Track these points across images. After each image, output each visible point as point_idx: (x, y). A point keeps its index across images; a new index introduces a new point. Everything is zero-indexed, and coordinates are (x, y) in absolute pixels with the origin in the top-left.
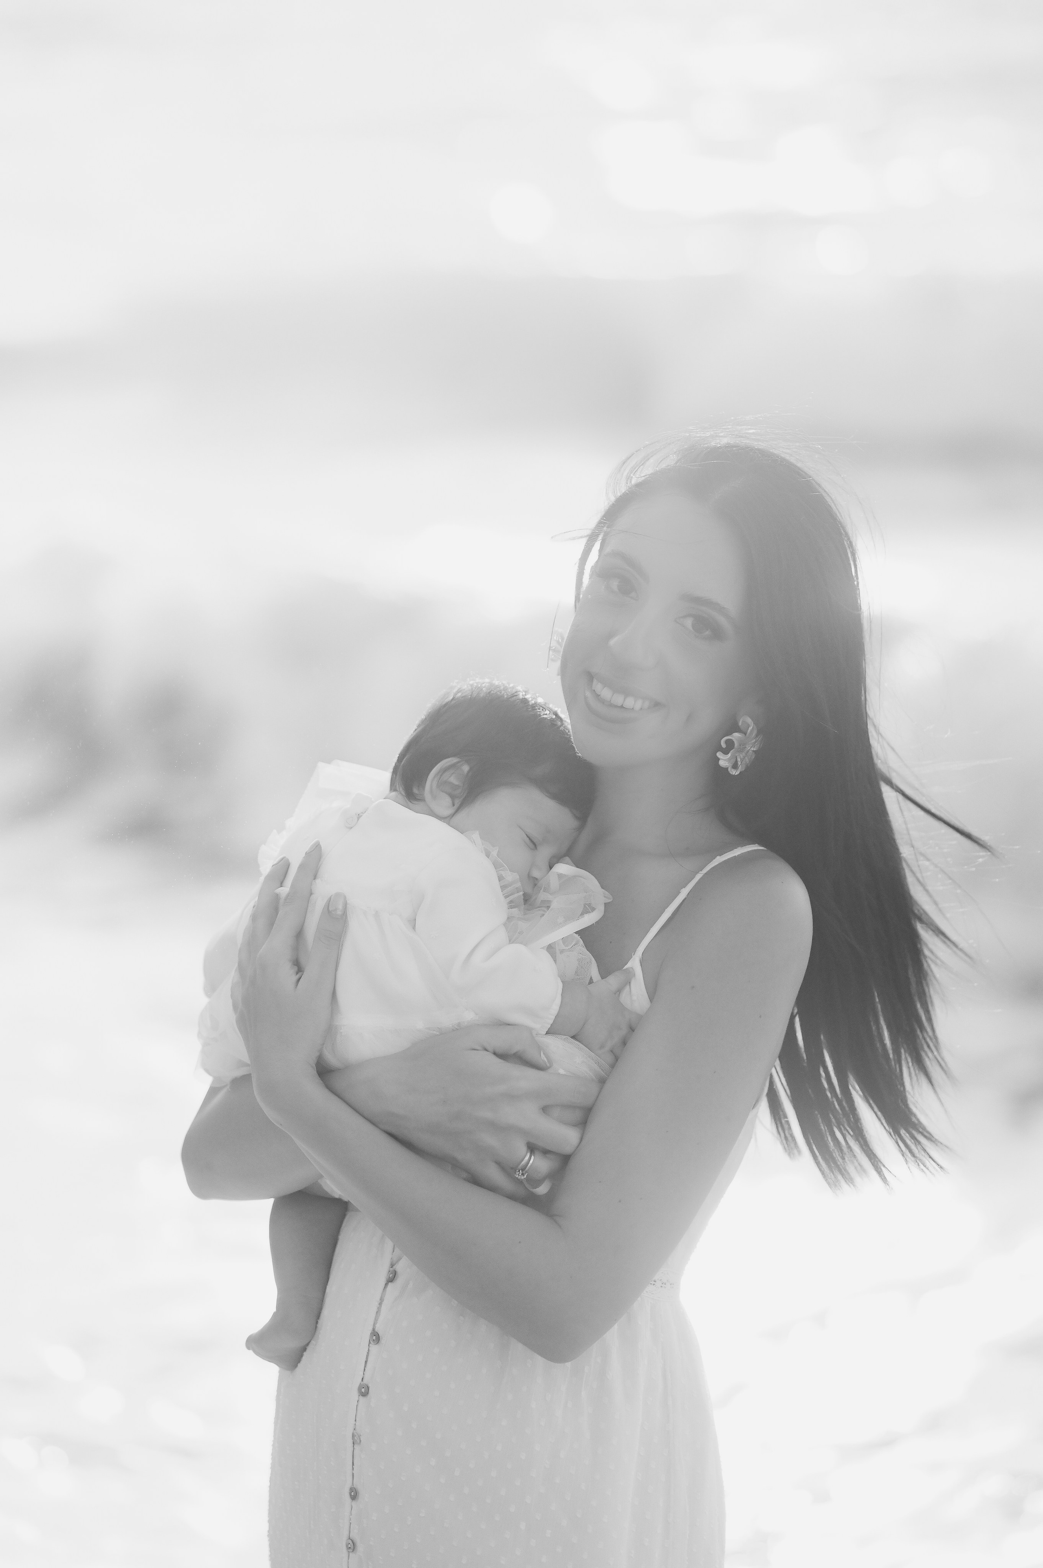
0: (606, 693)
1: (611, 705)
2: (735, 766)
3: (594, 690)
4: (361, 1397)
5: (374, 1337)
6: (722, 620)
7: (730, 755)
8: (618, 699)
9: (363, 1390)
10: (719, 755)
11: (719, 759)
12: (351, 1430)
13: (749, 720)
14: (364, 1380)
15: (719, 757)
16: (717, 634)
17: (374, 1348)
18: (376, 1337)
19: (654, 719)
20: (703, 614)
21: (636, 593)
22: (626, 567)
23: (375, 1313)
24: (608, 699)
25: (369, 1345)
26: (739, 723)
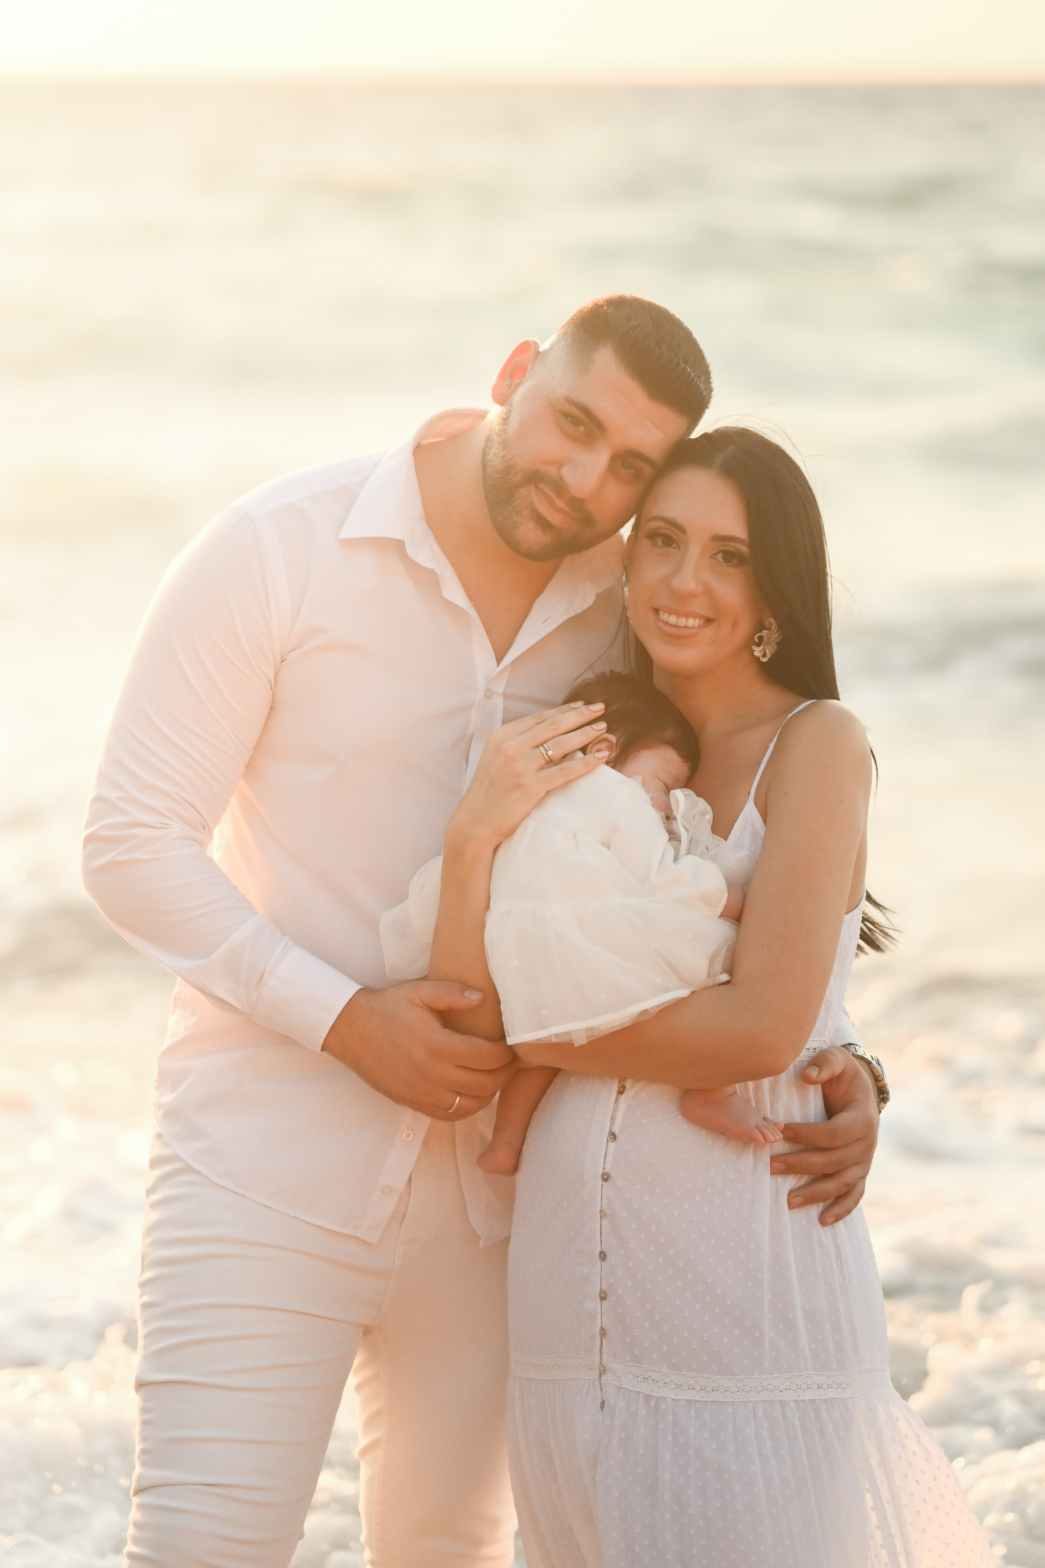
0: (672, 619)
1: (676, 626)
2: (764, 656)
3: (662, 620)
4: (604, 1182)
5: (612, 1136)
6: (740, 548)
7: (761, 647)
8: (682, 621)
9: (605, 1177)
10: (754, 647)
11: (754, 651)
12: (599, 1208)
13: (772, 620)
14: (605, 1169)
15: (754, 649)
16: (741, 560)
17: (612, 1145)
18: (613, 1136)
19: (709, 632)
20: (728, 548)
21: (677, 544)
22: (667, 526)
23: (611, 1118)
24: (675, 624)
25: (607, 1143)
26: (766, 623)
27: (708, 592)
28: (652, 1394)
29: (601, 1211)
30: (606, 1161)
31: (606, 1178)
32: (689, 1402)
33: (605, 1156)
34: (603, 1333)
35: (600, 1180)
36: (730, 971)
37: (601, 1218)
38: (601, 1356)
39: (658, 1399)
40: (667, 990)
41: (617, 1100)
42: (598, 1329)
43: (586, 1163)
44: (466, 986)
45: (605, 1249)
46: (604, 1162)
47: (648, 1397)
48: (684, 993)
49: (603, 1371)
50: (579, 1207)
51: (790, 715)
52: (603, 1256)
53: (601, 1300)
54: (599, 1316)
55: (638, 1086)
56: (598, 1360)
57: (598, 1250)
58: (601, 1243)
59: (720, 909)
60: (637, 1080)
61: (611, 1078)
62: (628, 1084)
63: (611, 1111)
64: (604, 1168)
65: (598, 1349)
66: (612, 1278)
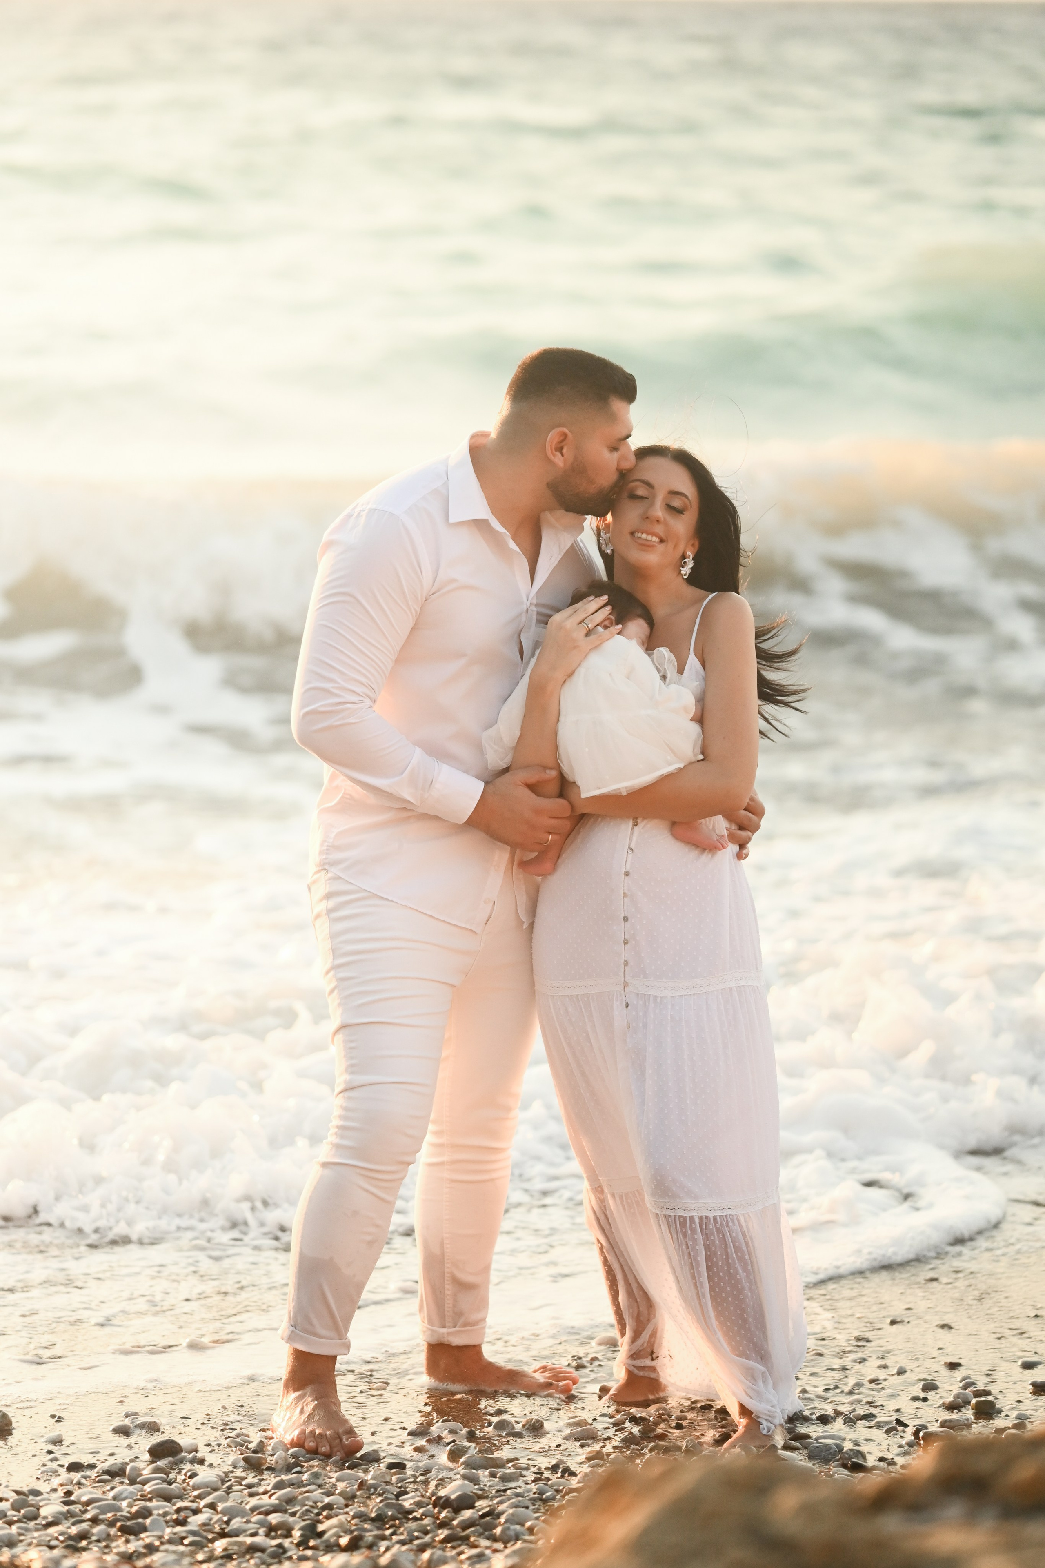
0: (644, 536)
1: (646, 540)
2: (686, 574)
3: (637, 537)
4: (625, 877)
5: (630, 850)
7: (685, 568)
8: (650, 538)
9: (626, 873)
12: (622, 892)
13: (690, 553)
14: (627, 869)
17: (630, 855)
19: (662, 547)
23: (630, 840)
24: (645, 538)
25: (627, 854)
26: (687, 554)
28: (657, 995)
29: (624, 894)
32: (681, 996)
33: (626, 861)
34: (626, 963)
35: (623, 876)
36: (703, 753)
37: (624, 897)
38: (624, 977)
39: (662, 997)
40: (670, 764)
41: (632, 829)
42: (623, 961)
43: (617, 867)
44: (545, 768)
45: (627, 915)
46: (626, 865)
47: (655, 997)
48: (682, 766)
49: (626, 985)
50: (608, 892)
51: (705, 603)
52: (626, 919)
53: (625, 945)
54: (624, 954)
55: (645, 821)
56: (623, 979)
57: (623, 916)
58: (624, 911)
59: (691, 716)
60: (644, 818)
61: (628, 817)
62: (639, 820)
64: (625, 869)
65: (622, 973)
66: (632, 931)
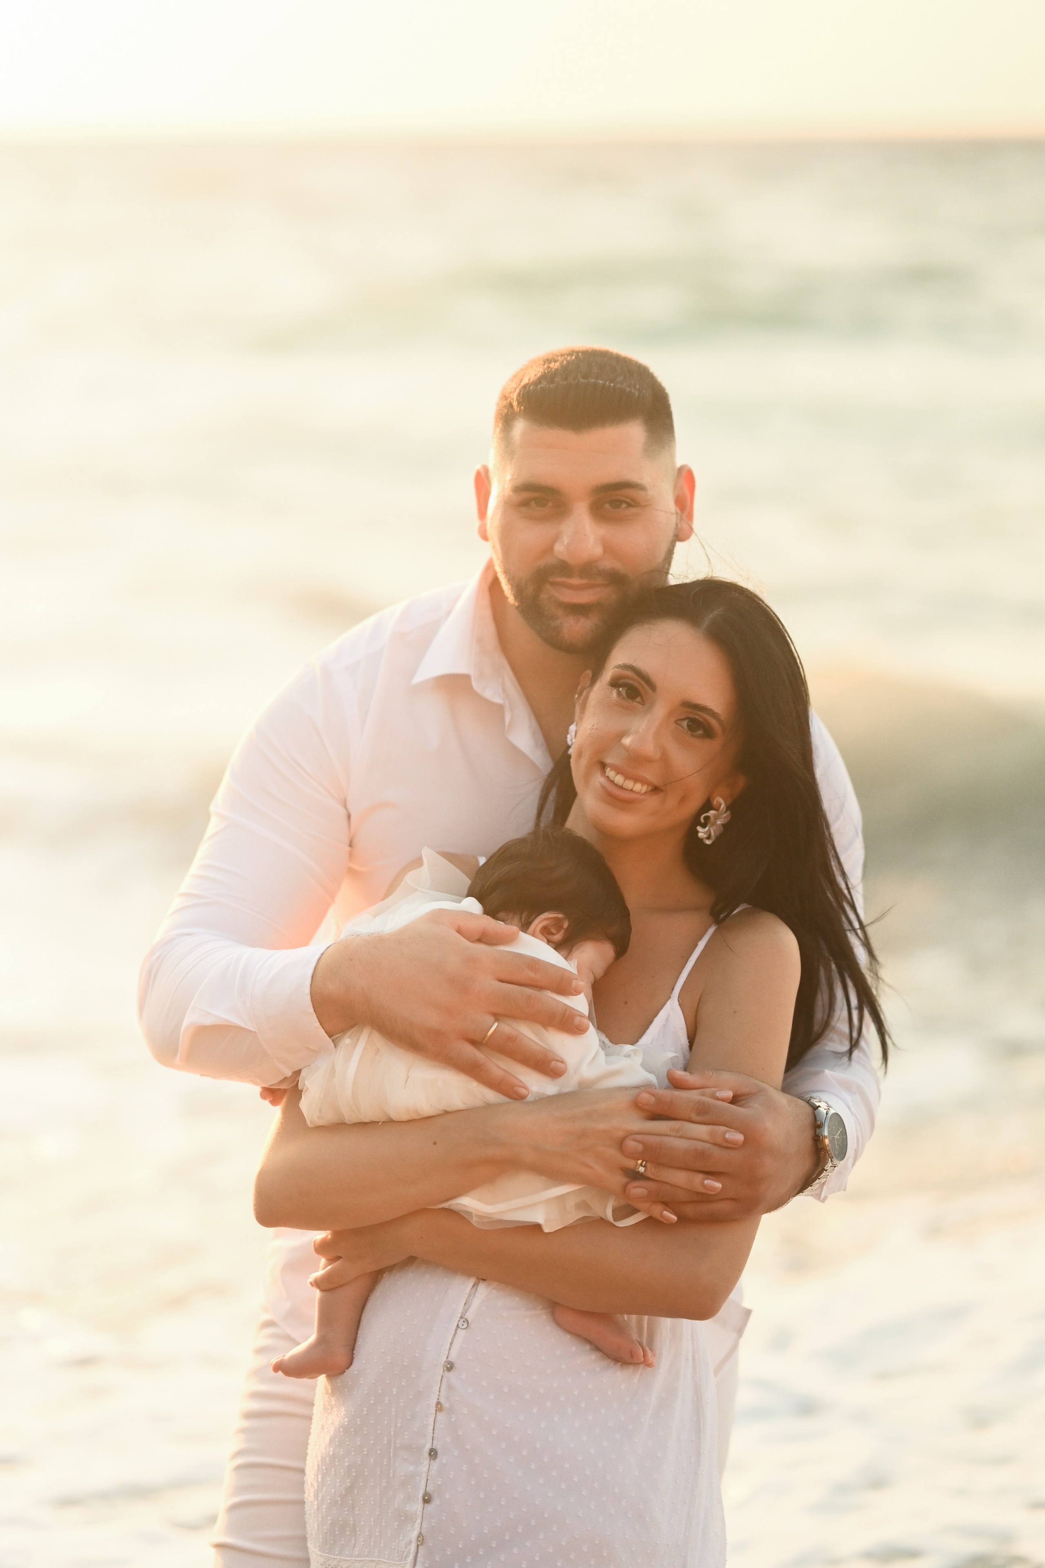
0: (619, 779)
1: (621, 787)
2: (709, 838)
3: (608, 777)
6: (713, 722)
7: (707, 828)
8: (629, 784)
10: (699, 828)
11: (698, 832)
13: (721, 800)
15: (699, 830)
16: (709, 733)
17: (462, 1332)
18: (464, 1323)
19: (653, 802)
20: (697, 717)
21: (642, 698)
22: (636, 677)
23: (465, 1303)
24: (620, 784)
25: (456, 1330)
26: (715, 803)
27: (665, 759)
29: (437, 1404)
30: (452, 1349)
31: (450, 1367)
33: (451, 1343)
34: (421, 1540)
35: (442, 1368)
37: (436, 1411)
38: (415, 1564)
42: (416, 1534)
43: (428, 1349)
45: (438, 1446)
46: (450, 1350)
50: (412, 1397)
52: (433, 1454)
53: (424, 1503)
54: (419, 1521)
58: (433, 1439)
63: (466, 1296)
64: (447, 1357)
65: (413, 1558)
66: (440, 1479)
